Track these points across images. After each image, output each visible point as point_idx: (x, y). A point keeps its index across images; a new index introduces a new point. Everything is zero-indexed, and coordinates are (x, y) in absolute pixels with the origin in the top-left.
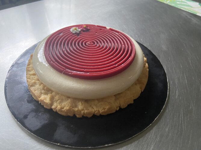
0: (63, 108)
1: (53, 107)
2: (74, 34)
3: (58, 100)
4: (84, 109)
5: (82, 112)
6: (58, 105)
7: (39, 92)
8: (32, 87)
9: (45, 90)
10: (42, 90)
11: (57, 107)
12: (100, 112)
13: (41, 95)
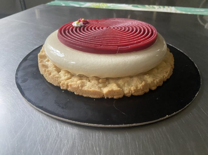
0: (137, 87)
2: (81, 27)
3: (124, 84)
4: (154, 79)
5: (155, 82)
6: (129, 87)
7: (97, 87)
8: (83, 88)
9: (101, 83)
10: (98, 84)
11: (130, 90)
12: (166, 76)
13: (101, 90)
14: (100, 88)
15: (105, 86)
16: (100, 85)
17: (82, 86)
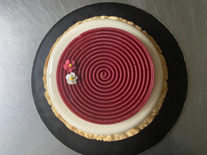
0: (148, 122)
1: (142, 129)
2: (78, 83)
4: (157, 108)
5: (158, 110)
6: (143, 125)
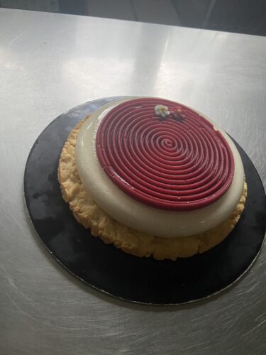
0: (81, 213)
1: (71, 203)
3: (82, 198)
5: (100, 232)
6: (78, 204)
7: (68, 173)
9: (74, 175)
11: (75, 206)
12: (122, 246)
13: (67, 179)
14: (69, 177)
15: (74, 181)
16: (72, 176)
17: (64, 161)
